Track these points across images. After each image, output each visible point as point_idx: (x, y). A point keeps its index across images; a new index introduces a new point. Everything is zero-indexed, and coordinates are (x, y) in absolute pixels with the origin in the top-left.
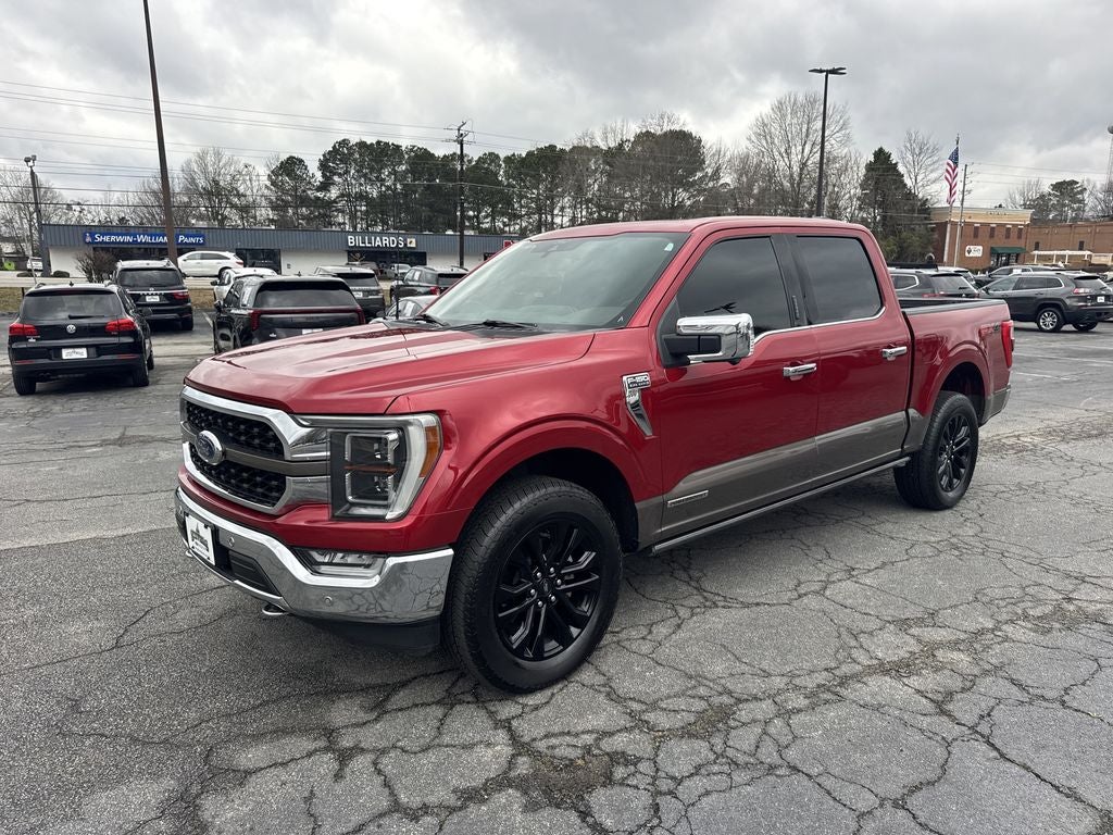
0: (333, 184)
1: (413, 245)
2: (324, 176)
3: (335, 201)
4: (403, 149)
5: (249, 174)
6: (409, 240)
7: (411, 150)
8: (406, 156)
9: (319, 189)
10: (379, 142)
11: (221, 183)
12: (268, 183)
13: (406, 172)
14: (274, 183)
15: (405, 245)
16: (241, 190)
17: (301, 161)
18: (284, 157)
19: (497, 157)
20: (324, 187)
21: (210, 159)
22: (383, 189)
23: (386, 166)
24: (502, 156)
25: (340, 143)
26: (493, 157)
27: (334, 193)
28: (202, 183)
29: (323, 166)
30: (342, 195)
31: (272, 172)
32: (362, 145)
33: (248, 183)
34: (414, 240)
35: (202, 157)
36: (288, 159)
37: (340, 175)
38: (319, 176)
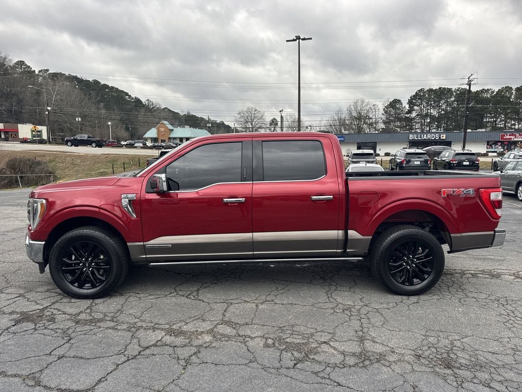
0: (414, 110)
1: (444, 138)
2: (410, 107)
3: (414, 118)
4: (453, 90)
5: (375, 109)
6: (442, 136)
7: (458, 90)
8: (454, 93)
9: (407, 113)
10: (440, 88)
11: (362, 114)
12: (383, 112)
13: (454, 101)
14: (386, 112)
15: (440, 138)
16: (371, 116)
17: (400, 101)
18: (391, 100)
19: (511, 88)
20: (410, 112)
21: (359, 104)
22: (440, 110)
23: (443, 99)
24: (514, 87)
25: (419, 90)
26: (509, 89)
27: (414, 114)
28: (355, 114)
29: (410, 102)
30: (418, 115)
31: (386, 107)
32: (431, 90)
33: (374, 113)
34: (445, 136)
35: (356, 103)
36: (394, 100)
37: (417, 106)
38: (407, 107)
